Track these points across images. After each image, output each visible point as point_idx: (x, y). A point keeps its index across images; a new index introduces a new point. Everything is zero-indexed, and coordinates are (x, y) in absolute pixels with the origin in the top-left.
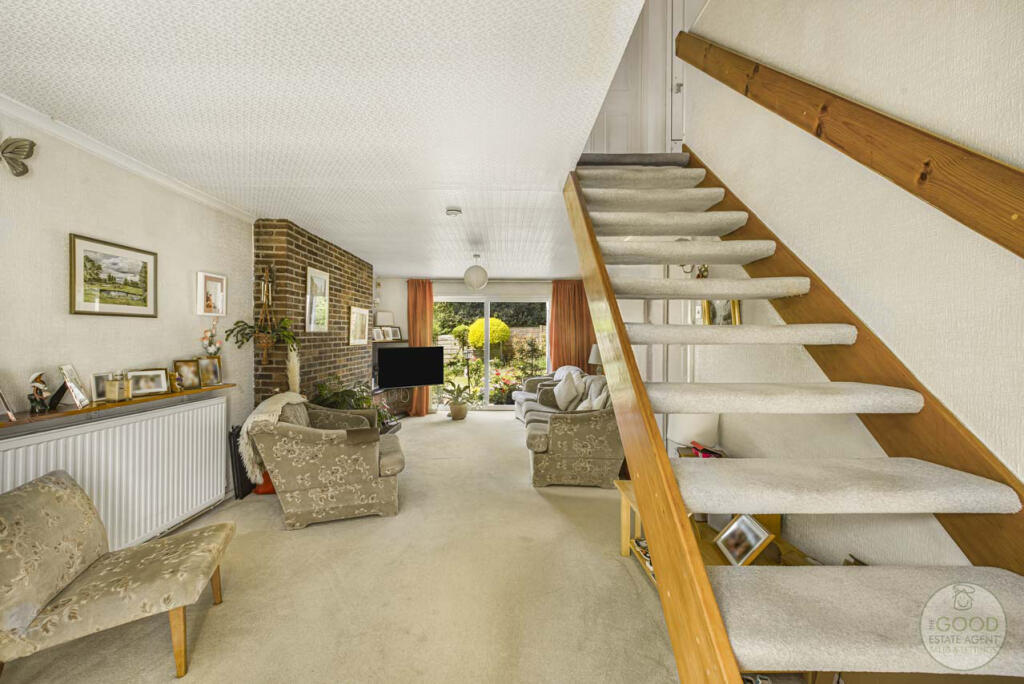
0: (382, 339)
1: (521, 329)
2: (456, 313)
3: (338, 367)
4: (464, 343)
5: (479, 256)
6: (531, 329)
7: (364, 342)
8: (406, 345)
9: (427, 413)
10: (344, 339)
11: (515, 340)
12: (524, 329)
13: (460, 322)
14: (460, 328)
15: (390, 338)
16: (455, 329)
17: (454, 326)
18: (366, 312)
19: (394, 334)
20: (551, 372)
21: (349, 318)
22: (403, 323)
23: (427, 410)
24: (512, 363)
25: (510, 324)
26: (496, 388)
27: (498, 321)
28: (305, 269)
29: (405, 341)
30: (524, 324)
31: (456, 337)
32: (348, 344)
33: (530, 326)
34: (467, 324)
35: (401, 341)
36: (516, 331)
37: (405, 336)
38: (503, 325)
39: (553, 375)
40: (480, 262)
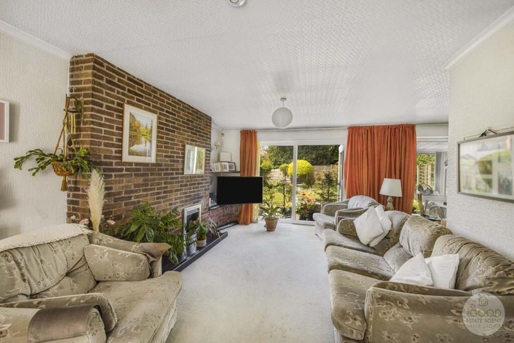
0: (220, 170)
1: (319, 166)
2: (282, 157)
3: (171, 191)
4: (286, 174)
5: (285, 99)
6: (325, 167)
7: (201, 172)
8: (238, 175)
9: (251, 222)
10: (178, 169)
11: (316, 173)
12: (321, 167)
13: (284, 162)
14: (283, 165)
15: (228, 170)
16: (281, 166)
17: (280, 164)
18: (203, 150)
19: (230, 167)
20: (345, 199)
21: (184, 154)
22: (237, 160)
23: (251, 220)
24: (313, 186)
25: (313, 164)
26: (302, 204)
27: (305, 162)
28: (122, 106)
29: (238, 172)
30: (321, 164)
31: (281, 170)
32: (183, 173)
33: (324, 165)
34: (287, 163)
35: (235, 172)
36: (316, 167)
37: (238, 169)
38: (308, 164)
39: (347, 202)
40: (286, 104)
